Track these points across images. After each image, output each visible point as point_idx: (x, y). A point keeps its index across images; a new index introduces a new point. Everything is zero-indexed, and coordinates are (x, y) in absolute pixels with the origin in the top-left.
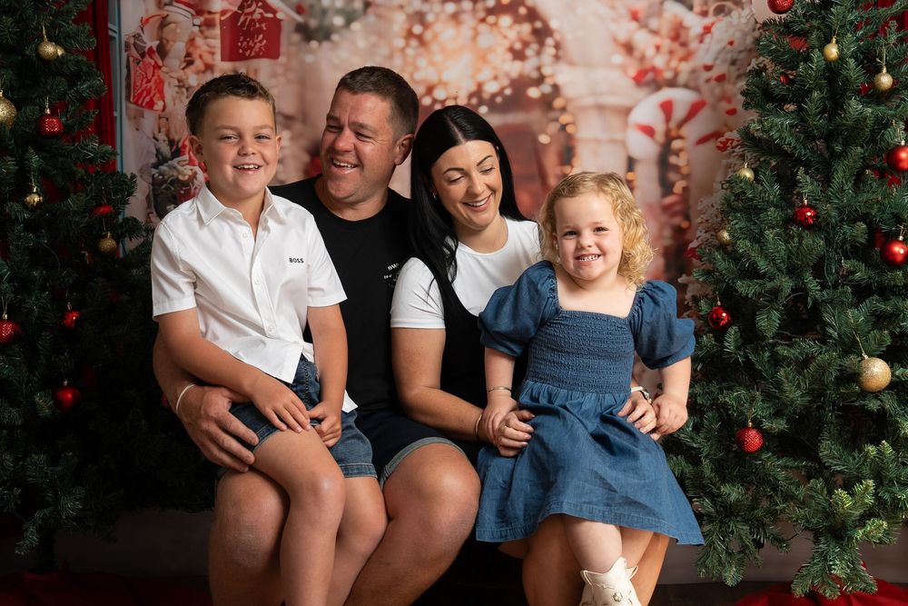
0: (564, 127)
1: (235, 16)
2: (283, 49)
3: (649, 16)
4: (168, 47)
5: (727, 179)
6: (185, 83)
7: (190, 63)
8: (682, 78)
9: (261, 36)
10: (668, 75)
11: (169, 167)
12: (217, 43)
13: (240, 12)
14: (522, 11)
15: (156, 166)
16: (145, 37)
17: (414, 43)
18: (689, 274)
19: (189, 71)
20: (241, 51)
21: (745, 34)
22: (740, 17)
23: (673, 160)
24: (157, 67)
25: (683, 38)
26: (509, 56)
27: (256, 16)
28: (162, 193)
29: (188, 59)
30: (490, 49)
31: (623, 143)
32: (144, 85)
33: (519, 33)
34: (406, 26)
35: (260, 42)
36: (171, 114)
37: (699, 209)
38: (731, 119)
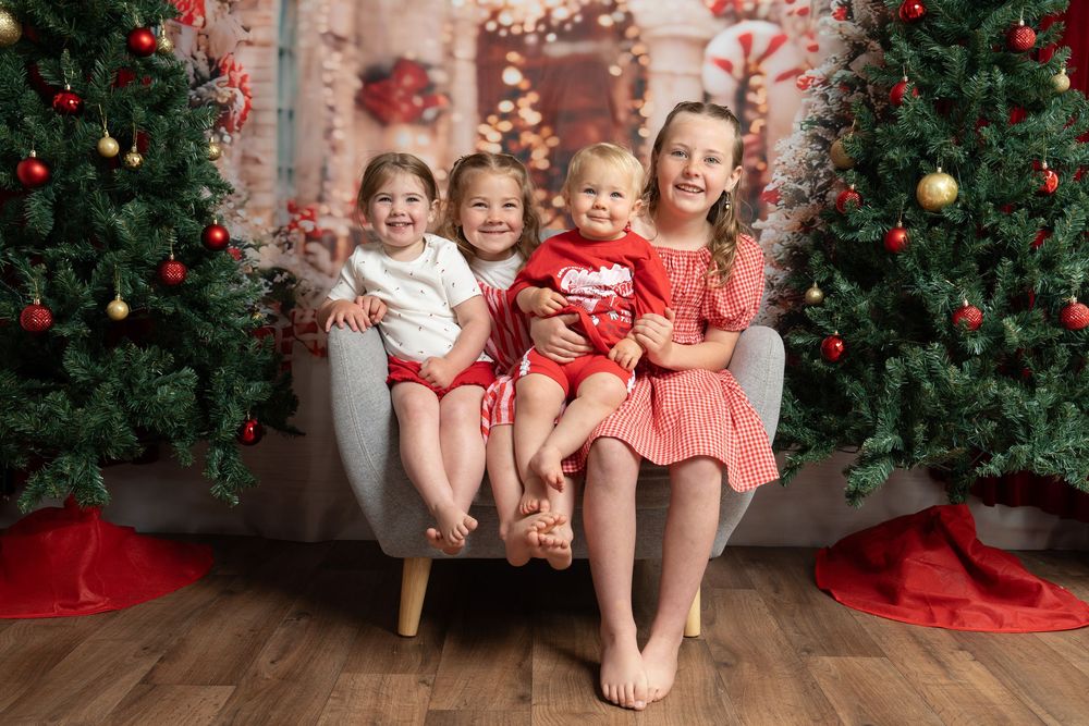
0: (636, 58)
5: (807, 119)
8: (763, 11)
10: (748, 7)
11: (208, 88)
15: (193, 87)
18: (764, 218)
23: (751, 97)
31: (699, 77)
36: (211, 31)
37: (777, 149)
38: (812, 56)
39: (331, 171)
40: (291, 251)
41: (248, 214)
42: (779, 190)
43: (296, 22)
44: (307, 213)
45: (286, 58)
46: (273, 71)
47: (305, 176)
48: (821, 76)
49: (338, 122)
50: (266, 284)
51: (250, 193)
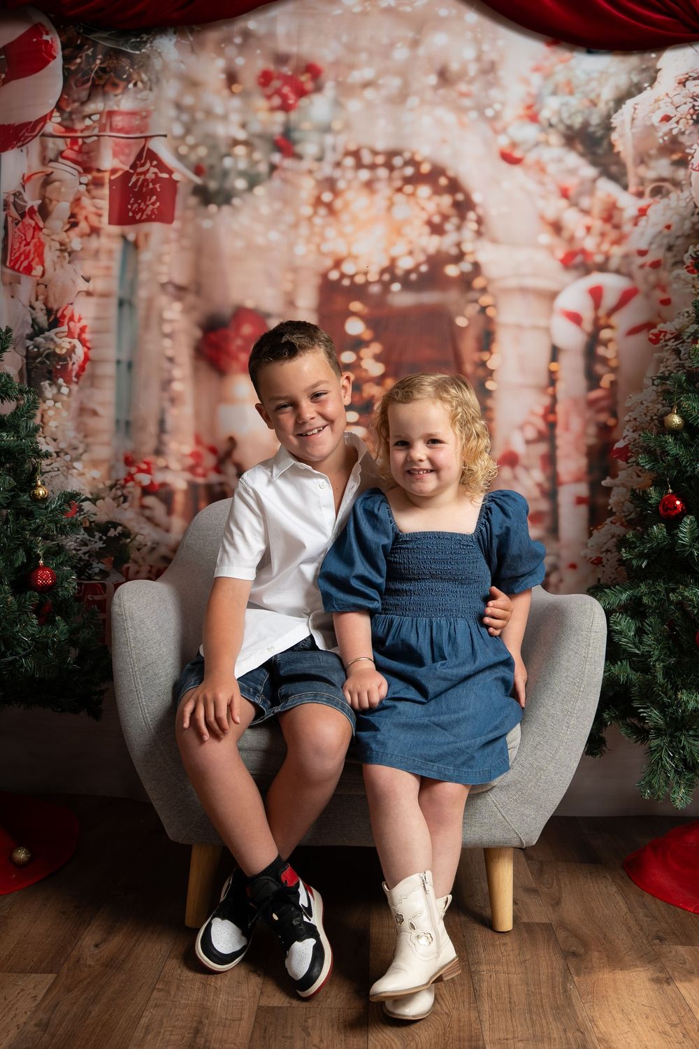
0: (483, 309)
1: (127, 176)
2: (178, 213)
3: (581, 194)
4: (51, 208)
5: (658, 375)
6: (68, 247)
7: (74, 225)
8: (614, 263)
9: (154, 198)
10: (599, 259)
11: (46, 339)
12: (105, 204)
13: (132, 171)
14: (443, 181)
15: (31, 337)
16: (26, 196)
17: (323, 211)
18: (614, 476)
19: (72, 233)
20: (131, 214)
21: (683, 219)
22: (679, 199)
23: (601, 351)
24: (37, 228)
25: (615, 220)
26: (427, 229)
27: (150, 176)
28: (36, 367)
29: (72, 220)
30: (406, 222)
31: (547, 330)
32: (23, 248)
33: (438, 205)
34: (315, 193)
35: (153, 204)
36: (50, 281)
37: (627, 405)
38: (665, 310)
39: (170, 423)
40: (126, 505)
41: (84, 467)
42: (630, 447)
43: (136, 272)
44: (144, 466)
45: (126, 308)
46: (113, 323)
47: (142, 428)
48: (674, 331)
49: (177, 373)
50: (101, 539)
51: (87, 445)
